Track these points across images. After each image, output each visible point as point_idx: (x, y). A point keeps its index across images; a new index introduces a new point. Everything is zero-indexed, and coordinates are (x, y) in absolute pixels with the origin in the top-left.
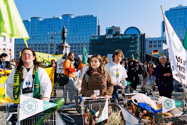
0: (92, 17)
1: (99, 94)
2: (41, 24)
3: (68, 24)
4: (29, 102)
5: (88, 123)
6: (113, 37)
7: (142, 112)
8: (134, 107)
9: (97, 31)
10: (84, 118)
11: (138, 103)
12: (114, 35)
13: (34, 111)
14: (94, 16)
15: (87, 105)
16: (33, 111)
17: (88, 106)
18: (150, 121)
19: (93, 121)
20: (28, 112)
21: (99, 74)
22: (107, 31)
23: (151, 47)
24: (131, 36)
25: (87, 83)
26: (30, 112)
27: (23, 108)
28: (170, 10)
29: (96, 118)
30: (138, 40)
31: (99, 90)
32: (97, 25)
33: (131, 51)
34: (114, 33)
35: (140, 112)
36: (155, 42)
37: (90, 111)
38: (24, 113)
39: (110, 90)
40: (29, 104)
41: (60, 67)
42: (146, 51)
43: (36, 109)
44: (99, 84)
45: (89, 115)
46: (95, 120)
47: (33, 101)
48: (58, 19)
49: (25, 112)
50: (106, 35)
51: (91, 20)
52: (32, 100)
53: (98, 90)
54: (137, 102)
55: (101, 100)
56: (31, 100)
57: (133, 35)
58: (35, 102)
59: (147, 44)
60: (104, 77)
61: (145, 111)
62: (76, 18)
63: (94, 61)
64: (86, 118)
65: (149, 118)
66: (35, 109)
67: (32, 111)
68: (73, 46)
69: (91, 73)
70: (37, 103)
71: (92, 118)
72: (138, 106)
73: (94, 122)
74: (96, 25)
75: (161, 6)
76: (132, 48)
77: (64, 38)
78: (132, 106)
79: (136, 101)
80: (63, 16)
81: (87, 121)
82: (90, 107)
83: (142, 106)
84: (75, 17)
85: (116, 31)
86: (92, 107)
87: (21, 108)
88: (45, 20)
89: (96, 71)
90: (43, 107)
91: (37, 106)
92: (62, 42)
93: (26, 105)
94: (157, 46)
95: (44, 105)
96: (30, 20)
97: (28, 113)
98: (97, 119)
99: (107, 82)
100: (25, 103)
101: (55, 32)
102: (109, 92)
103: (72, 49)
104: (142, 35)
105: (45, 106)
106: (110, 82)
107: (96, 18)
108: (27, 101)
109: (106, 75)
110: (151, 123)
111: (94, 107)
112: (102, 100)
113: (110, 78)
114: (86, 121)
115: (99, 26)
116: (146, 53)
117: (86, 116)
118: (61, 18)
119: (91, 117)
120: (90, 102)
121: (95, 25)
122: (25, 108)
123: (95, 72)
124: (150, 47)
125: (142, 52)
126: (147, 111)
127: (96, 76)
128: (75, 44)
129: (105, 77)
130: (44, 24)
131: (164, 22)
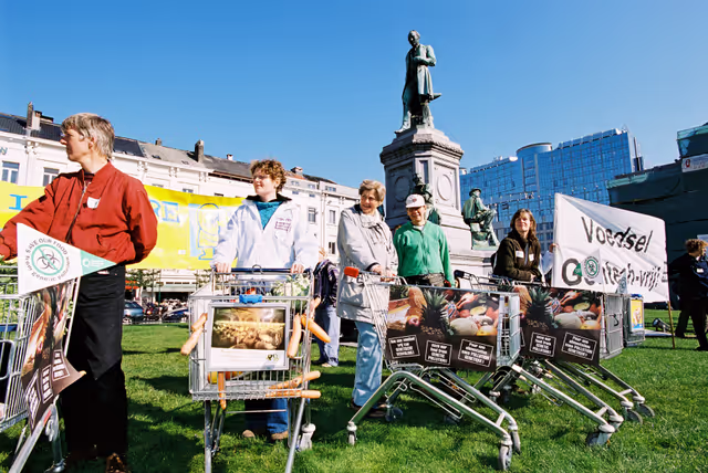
0: (610, 135)
3: (537, 170)
14: (619, 132)
22: (684, 144)
32: (632, 157)
48: (507, 161)
62: (558, 149)
74: (629, 157)
80: (519, 152)
84: (555, 146)
88: (474, 171)
107: (624, 136)
115: (638, 160)
118: (514, 159)
121: (624, 158)
130: (471, 181)
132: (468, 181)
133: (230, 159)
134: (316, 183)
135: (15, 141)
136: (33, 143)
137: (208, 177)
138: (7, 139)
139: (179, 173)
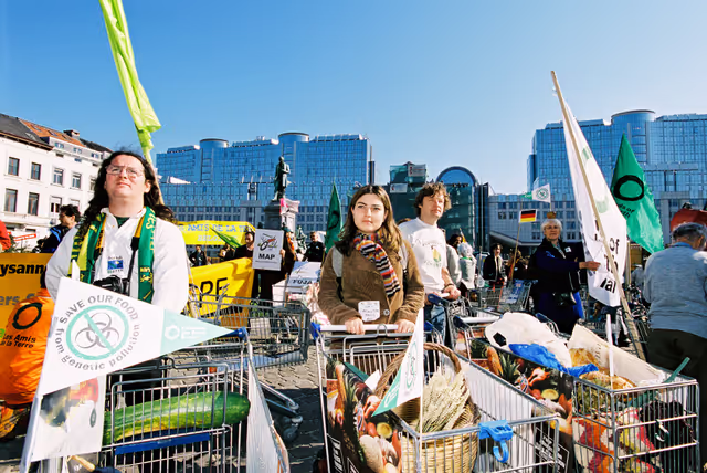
0: (354, 139)
1: (378, 315)
2: (226, 155)
3: (294, 155)
4: (94, 312)
5: (340, 413)
6: (409, 190)
7: (528, 375)
8: (495, 359)
9: (367, 176)
10: (325, 397)
11: (511, 346)
12: (410, 185)
13: (118, 353)
14: (361, 138)
15: (337, 352)
16: (113, 352)
17: (341, 355)
18: (557, 405)
19: (359, 407)
20: (88, 358)
21: (378, 246)
22: (394, 175)
23: (505, 217)
25: (339, 280)
26: (94, 358)
27: (63, 336)
28: (547, 129)
29: (371, 394)
30: (472, 198)
31: (378, 302)
32: (368, 160)
34: (411, 181)
35: (518, 376)
37: (347, 370)
38: (64, 360)
39: (412, 303)
40: (95, 320)
41: (262, 253)
42: (492, 228)
43: (125, 347)
44: (376, 282)
45: (341, 382)
46: (364, 402)
47: (118, 306)
48: (269, 143)
49: (74, 357)
50: (389, 185)
51: (352, 149)
52: (112, 304)
53: (373, 302)
54: (505, 344)
55: (386, 337)
56: (108, 303)
57: (459, 185)
58: (124, 311)
59: (494, 211)
60: (394, 259)
61: (539, 373)
62: (314, 141)
63: (369, 206)
64: (333, 397)
65: (555, 397)
66: (120, 346)
67: (108, 355)
68: (306, 213)
69: (352, 244)
70: (135, 316)
71: (355, 398)
72: (513, 355)
73: (362, 410)
74: (366, 160)
75: (553, 72)
76: (456, 221)
77: (280, 189)
78: (489, 356)
79: (499, 339)
80: (281, 136)
81: (337, 406)
82: (348, 359)
83: (525, 354)
84: (312, 139)
85: (417, 175)
86: (356, 358)
87: (54, 337)
88: (236, 146)
89: (368, 238)
90: (164, 337)
91: (131, 331)
92: (276, 198)
93: (82, 323)
95: (168, 329)
96: (197, 147)
97: (84, 362)
98: (372, 399)
99: (405, 276)
100: (79, 315)
101: (259, 175)
102: (413, 311)
103: (303, 220)
104: (480, 186)
105: (173, 333)
106: (414, 277)
107: (364, 142)
108: (87, 305)
109: (400, 254)
110: (561, 412)
111: (361, 358)
112: (389, 335)
113: (414, 263)
114: (331, 408)
115: (372, 164)
116: (492, 234)
117: (331, 390)
118: (275, 142)
119: (348, 393)
120: (349, 341)
121: (363, 160)
122: (73, 339)
123: (364, 241)
124: (500, 217)
125: (480, 229)
126: (546, 371)
127: (368, 254)
128: (311, 209)
129: (399, 259)
130: (233, 155)
131: (533, 157)
132: (229, 154)
134: (100, 153)
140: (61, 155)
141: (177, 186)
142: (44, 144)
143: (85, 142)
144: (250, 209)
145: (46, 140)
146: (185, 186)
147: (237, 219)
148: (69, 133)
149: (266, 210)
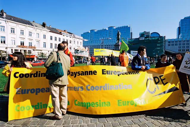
0: (127, 27)
2: (96, 33)
3: (112, 32)
12: (145, 38)
14: (129, 26)
22: (141, 35)
23: (170, 45)
24: (158, 38)
28: (184, 19)
32: (131, 32)
33: (158, 48)
34: (145, 36)
36: (173, 42)
50: (139, 38)
51: (126, 30)
57: (160, 37)
62: (117, 28)
76: (159, 47)
85: (147, 35)
88: (98, 31)
94: (174, 45)
96: (90, 32)
101: (104, 38)
107: (130, 27)
115: (131, 33)
118: (107, 29)
121: (129, 32)
124: (168, 45)
131: (179, 28)
133: (50, 27)
134: (71, 35)
135: (3, 20)
136: (8, 21)
137: (49, 32)
138: (1, 20)
139: (43, 31)
140: (64, 36)
141: (86, 41)
142: (60, 33)
143: (68, 32)
144: (102, 46)
145: (61, 32)
146: (88, 41)
147: (99, 48)
148: (65, 31)
149: (115, 45)
